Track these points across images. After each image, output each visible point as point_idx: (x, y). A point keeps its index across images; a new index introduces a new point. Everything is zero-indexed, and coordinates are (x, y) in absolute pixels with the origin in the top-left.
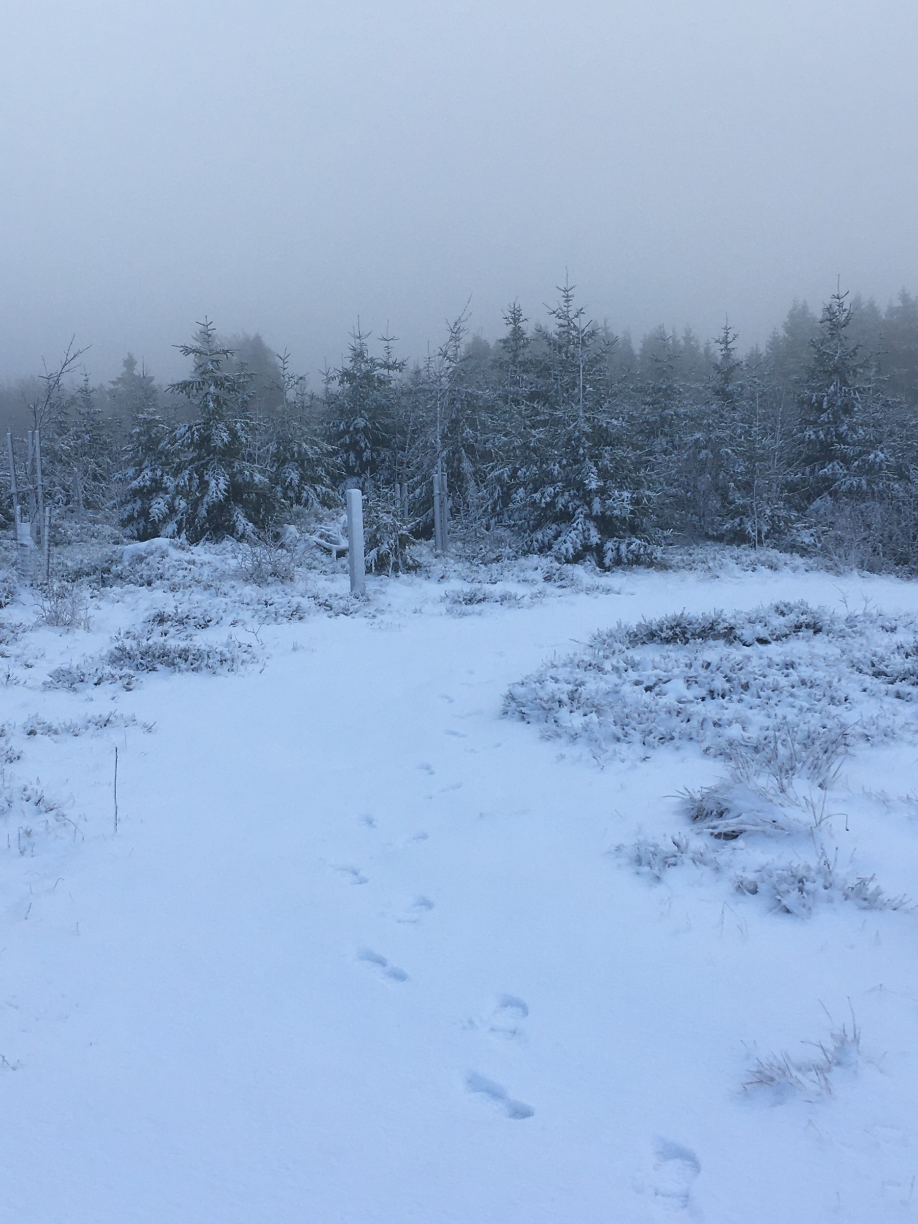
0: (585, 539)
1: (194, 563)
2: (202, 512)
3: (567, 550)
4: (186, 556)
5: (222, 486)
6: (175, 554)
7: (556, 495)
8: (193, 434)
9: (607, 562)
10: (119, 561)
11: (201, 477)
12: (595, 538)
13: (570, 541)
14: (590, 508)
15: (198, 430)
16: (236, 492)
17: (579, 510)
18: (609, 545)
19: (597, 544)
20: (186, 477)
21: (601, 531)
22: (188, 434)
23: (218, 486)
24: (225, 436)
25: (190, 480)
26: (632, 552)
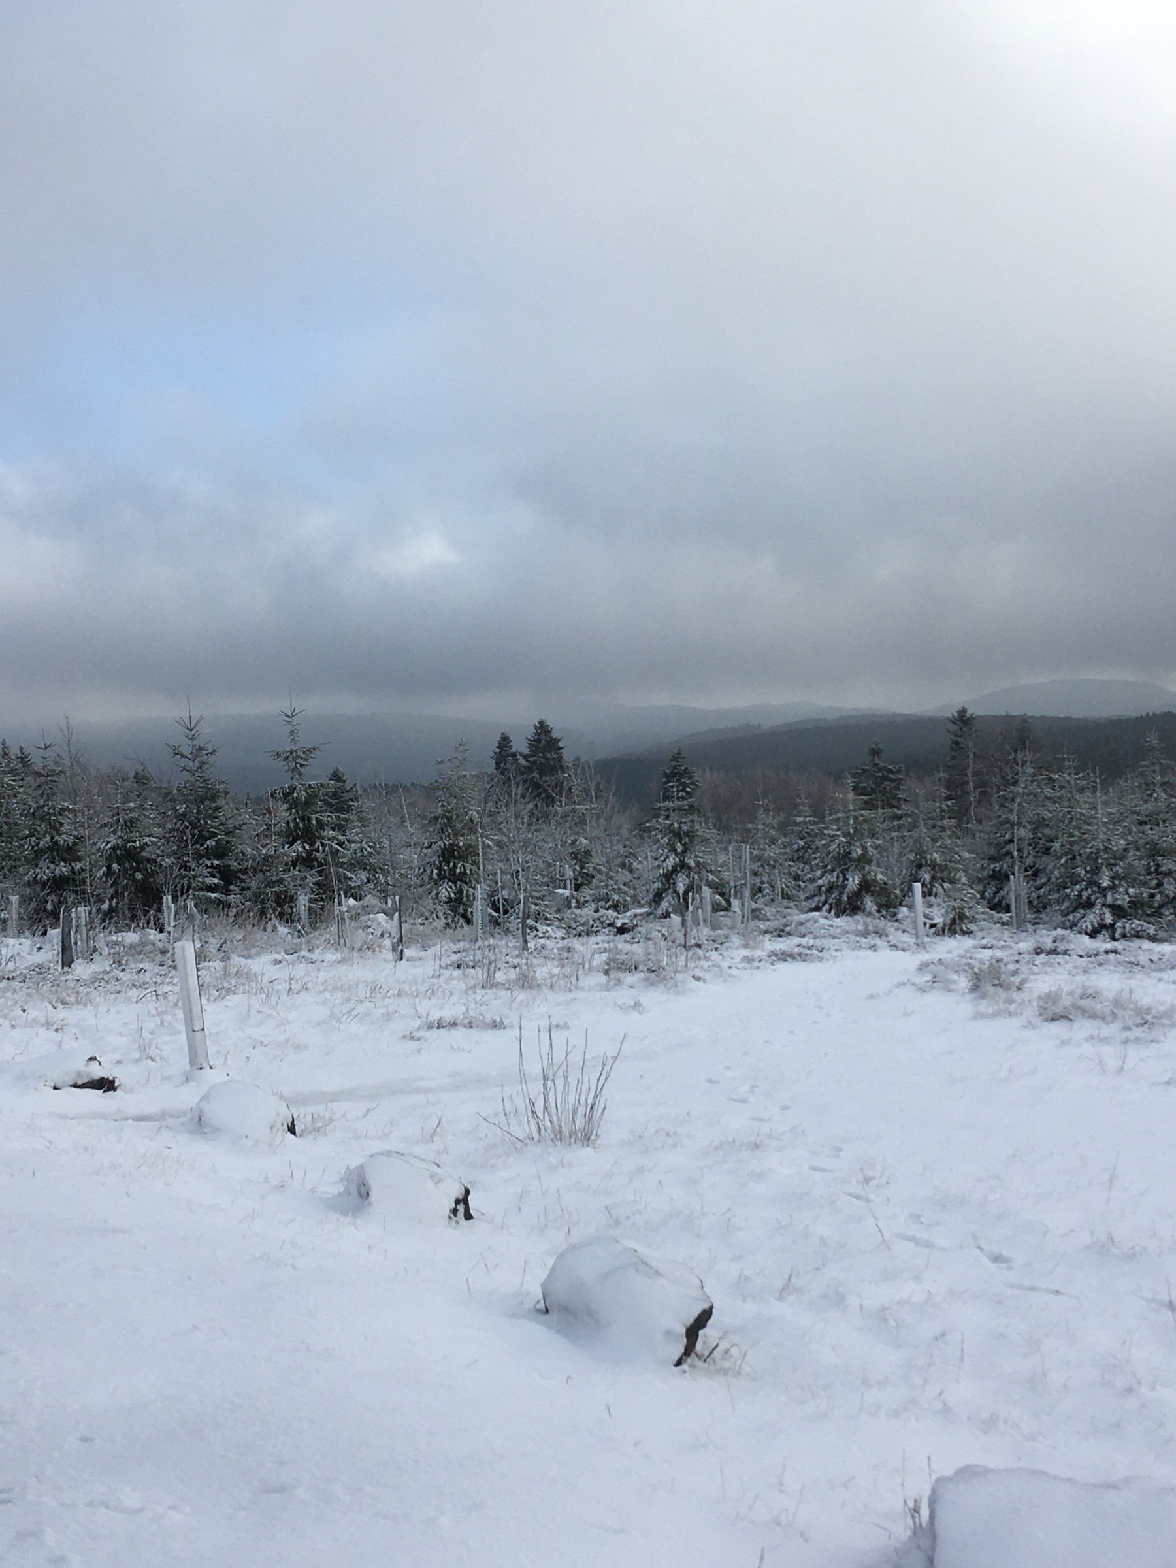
0: (1102, 920)
1: (832, 926)
2: (845, 898)
3: (1087, 927)
4: (828, 922)
5: (857, 882)
6: (822, 921)
7: (1082, 890)
8: (840, 849)
9: (1117, 936)
10: (790, 925)
11: (844, 876)
12: (1109, 919)
13: (1090, 920)
14: (1106, 898)
15: (843, 847)
16: (866, 886)
17: (1099, 900)
18: (1119, 924)
19: (1110, 924)
20: (835, 876)
21: (1113, 915)
22: (837, 849)
23: (854, 882)
24: (859, 851)
25: (838, 877)
26: (1133, 929)
